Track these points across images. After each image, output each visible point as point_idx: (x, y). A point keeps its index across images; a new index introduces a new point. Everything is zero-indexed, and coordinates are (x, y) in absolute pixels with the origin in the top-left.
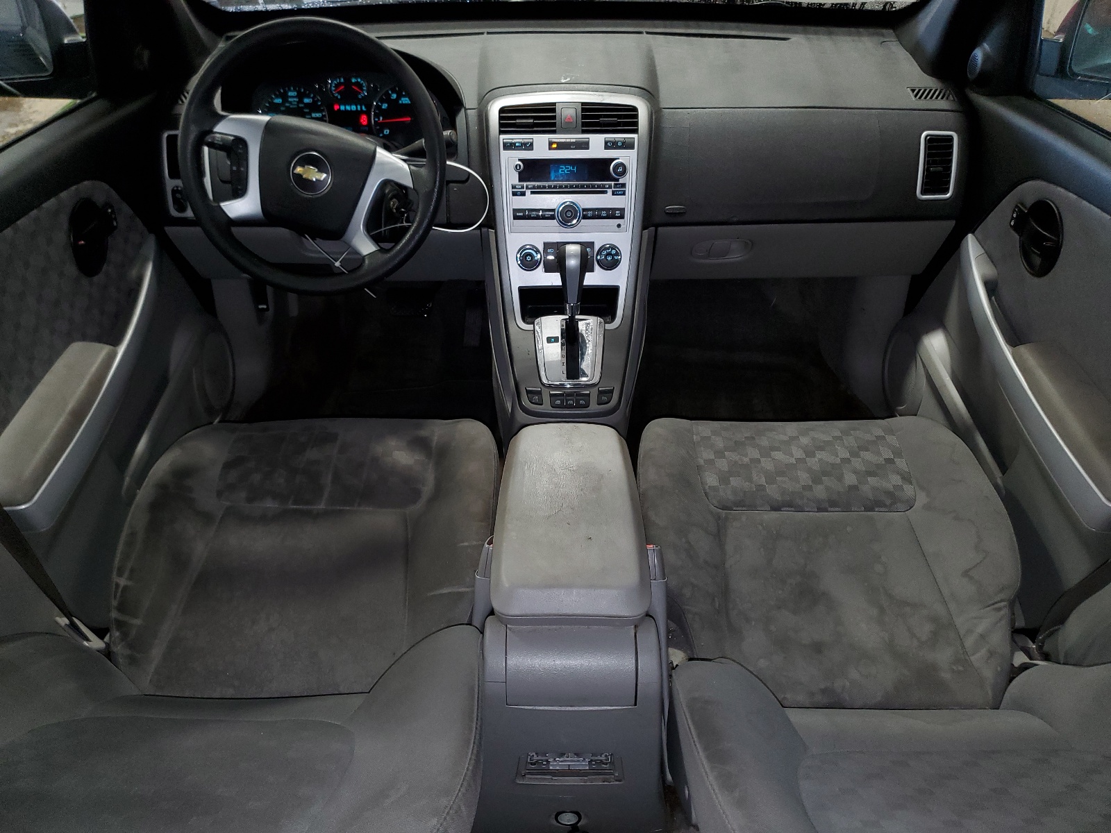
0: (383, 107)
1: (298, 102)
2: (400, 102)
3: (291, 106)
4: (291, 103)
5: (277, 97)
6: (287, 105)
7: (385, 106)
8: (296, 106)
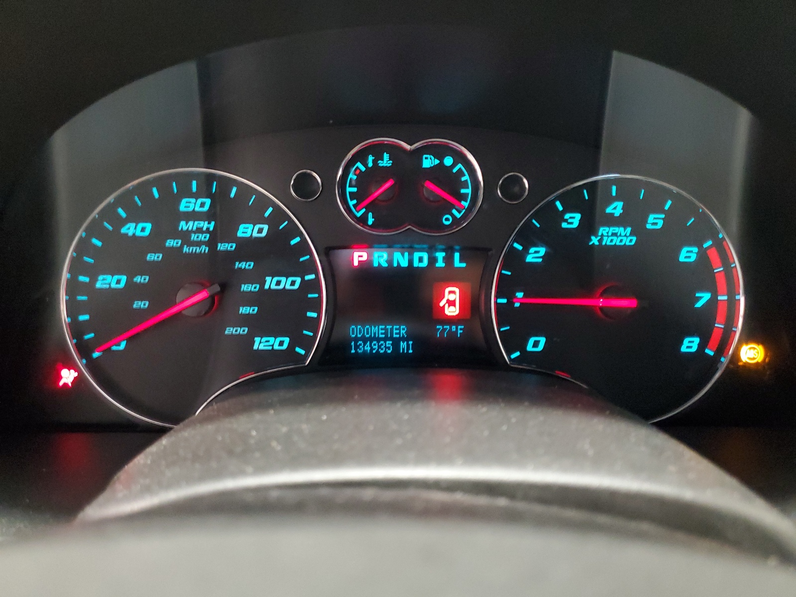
0: (529, 259)
1: (214, 238)
2: (595, 240)
3: (186, 249)
4: (185, 236)
5: (135, 217)
6: (171, 243)
7: (536, 255)
8: (205, 249)
